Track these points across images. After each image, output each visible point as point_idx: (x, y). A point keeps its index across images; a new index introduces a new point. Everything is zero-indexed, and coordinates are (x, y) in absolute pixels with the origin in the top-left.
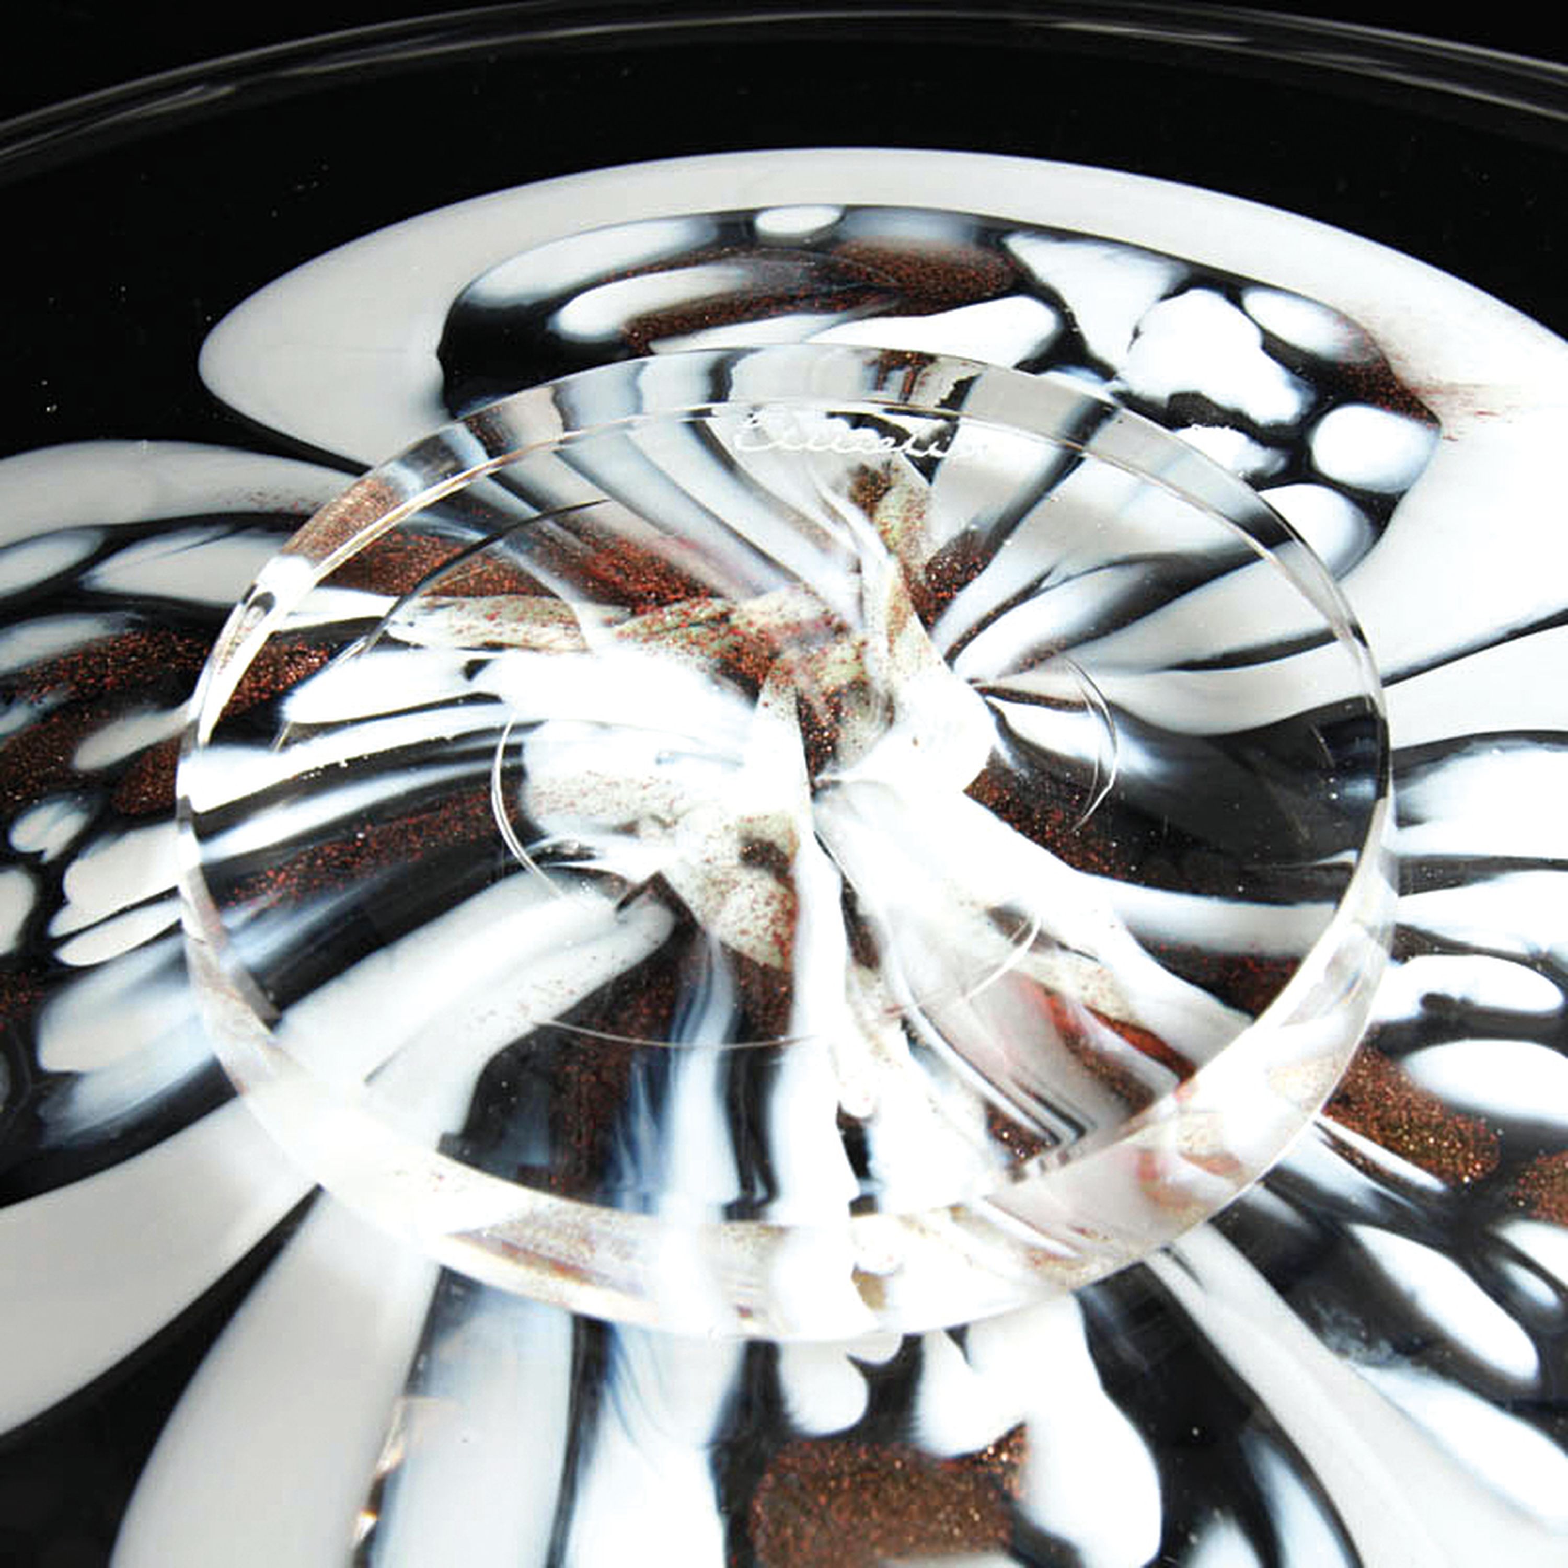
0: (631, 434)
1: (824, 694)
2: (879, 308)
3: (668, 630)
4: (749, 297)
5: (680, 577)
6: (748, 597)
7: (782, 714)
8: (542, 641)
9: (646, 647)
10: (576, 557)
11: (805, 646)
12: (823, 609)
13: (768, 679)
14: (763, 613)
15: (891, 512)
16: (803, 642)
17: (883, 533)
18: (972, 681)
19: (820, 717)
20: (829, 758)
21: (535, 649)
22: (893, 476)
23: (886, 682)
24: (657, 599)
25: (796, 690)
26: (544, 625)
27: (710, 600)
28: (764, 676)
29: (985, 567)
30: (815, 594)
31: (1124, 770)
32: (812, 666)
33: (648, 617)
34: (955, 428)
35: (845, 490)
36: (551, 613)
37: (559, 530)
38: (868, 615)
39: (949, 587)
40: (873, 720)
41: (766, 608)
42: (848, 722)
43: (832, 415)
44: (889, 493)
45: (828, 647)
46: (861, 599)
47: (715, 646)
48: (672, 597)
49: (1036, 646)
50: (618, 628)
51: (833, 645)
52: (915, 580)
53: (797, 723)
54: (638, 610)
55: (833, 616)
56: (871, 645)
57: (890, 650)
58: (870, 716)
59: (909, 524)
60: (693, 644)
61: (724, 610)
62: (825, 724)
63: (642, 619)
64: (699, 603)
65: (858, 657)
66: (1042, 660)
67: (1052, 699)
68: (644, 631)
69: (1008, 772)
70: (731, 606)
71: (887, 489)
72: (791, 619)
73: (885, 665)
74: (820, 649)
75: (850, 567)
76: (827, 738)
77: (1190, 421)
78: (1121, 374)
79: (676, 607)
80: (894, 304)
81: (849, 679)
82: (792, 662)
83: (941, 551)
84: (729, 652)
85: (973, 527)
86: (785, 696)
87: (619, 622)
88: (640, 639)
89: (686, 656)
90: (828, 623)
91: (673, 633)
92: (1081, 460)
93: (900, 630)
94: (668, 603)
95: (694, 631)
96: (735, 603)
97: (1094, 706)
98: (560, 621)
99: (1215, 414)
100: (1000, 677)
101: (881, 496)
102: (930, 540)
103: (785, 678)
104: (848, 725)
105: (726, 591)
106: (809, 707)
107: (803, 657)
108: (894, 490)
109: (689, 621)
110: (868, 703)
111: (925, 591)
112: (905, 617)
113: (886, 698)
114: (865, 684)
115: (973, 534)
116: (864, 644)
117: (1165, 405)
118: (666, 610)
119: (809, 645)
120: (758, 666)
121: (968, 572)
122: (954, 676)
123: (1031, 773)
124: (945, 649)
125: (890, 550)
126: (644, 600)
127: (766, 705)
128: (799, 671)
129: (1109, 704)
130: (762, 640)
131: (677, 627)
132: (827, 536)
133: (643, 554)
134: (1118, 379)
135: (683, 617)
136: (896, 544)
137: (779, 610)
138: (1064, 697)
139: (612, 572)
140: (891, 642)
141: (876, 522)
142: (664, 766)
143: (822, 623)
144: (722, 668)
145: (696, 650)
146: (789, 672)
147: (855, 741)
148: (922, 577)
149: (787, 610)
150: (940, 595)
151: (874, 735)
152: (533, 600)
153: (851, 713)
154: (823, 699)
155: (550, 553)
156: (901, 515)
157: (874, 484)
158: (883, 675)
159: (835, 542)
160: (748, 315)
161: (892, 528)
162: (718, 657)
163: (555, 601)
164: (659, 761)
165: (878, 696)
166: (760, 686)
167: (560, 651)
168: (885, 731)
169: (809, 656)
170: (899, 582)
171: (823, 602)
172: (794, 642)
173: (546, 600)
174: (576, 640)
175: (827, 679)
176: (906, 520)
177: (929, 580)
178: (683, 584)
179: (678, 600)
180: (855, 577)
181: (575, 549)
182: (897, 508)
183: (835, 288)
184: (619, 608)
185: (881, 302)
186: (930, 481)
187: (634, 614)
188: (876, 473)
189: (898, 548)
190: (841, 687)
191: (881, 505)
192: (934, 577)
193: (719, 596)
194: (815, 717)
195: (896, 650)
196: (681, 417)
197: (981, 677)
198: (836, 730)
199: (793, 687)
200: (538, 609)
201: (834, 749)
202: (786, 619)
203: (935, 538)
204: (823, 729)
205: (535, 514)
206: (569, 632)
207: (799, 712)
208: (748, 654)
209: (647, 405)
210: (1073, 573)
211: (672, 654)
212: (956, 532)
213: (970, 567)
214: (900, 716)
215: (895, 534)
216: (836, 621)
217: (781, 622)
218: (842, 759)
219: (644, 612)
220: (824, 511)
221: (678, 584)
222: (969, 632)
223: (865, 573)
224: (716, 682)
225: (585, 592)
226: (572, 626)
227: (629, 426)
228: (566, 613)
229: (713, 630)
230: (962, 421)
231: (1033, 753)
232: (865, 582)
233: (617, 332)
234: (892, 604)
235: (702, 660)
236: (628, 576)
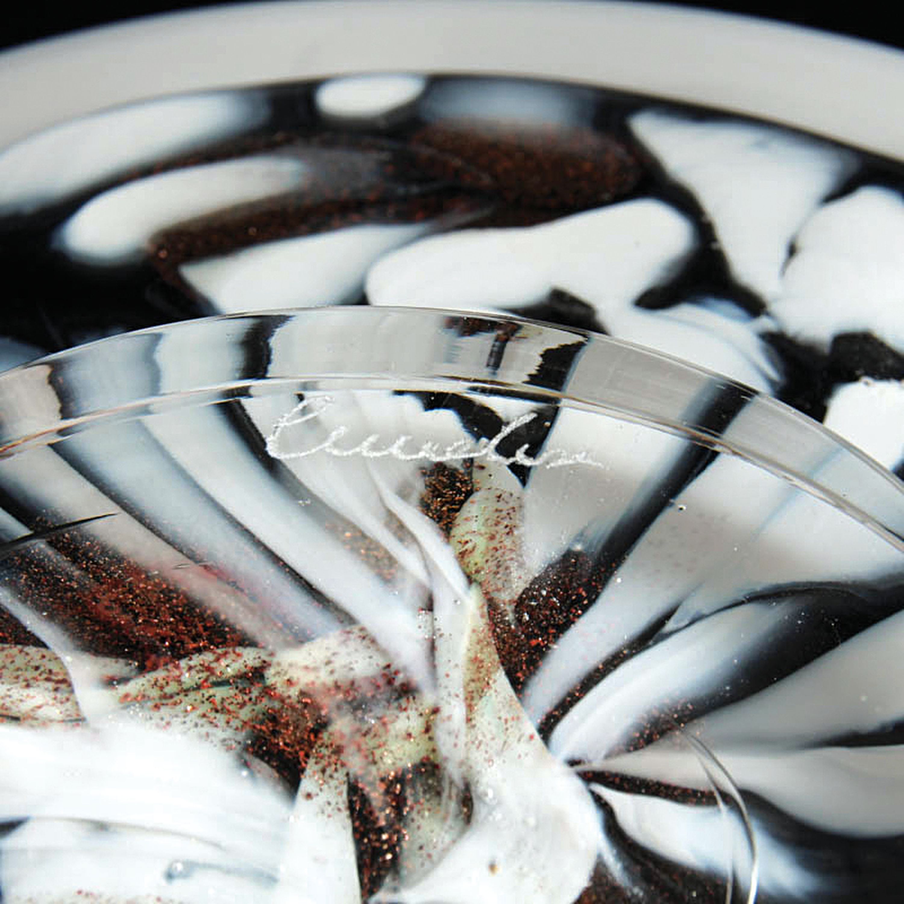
0: (147, 419)
1: (382, 780)
2: (468, 217)
3: (186, 692)
4: (308, 201)
5: (202, 617)
6: (288, 645)
7: (329, 810)
8: (25, 707)
9: (157, 714)
10: (72, 589)
11: (359, 713)
12: (383, 663)
13: (312, 761)
14: (306, 668)
15: (474, 526)
16: (356, 709)
17: (462, 556)
18: (573, 763)
19: (377, 814)
20: (387, 870)
21: (16, 719)
22: (477, 475)
23: (462, 764)
24: (172, 647)
25: (348, 774)
26: (28, 686)
27: (239, 650)
28: (307, 756)
29: (592, 602)
30: (373, 641)
31: (766, 885)
32: (370, 742)
33: (160, 674)
34: (556, 411)
35: (415, 497)
36: (37, 668)
37: (50, 552)
38: (441, 671)
39: (544, 631)
40: (445, 819)
41: (309, 662)
42: (413, 820)
43: (400, 393)
44: (471, 499)
45: (390, 713)
46: (432, 648)
47: (245, 714)
48: (192, 645)
49: (656, 713)
50: (122, 689)
51: (396, 712)
52: (503, 622)
53: (348, 822)
54: (148, 664)
55: (396, 673)
56: (445, 711)
57: (469, 720)
58: (442, 813)
59: (495, 543)
60: (217, 711)
61: (257, 663)
62: (382, 823)
63: (151, 676)
64: (226, 654)
65: (427, 730)
66: (663, 733)
67: (675, 788)
68: (155, 693)
69: (615, 890)
70: (264, 657)
71: (469, 494)
72: (341, 676)
73: (462, 740)
74: (379, 719)
75: (420, 605)
76: (386, 841)
77: (858, 373)
78: (773, 307)
79: (196, 660)
80: (486, 212)
81: (417, 759)
82: (342, 736)
83: (535, 580)
84: (262, 723)
85: (578, 547)
86: (333, 783)
87: (124, 680)
88: (150, 704)
89: (208, 728)
90: (390, 682)
91: (192, 695)
92: (715, 454)
93: (481, 693)
94: (187, 654)
95: (220, 693)
96: (272, 654)
97: (727, 798)
98: (48, 680)
99: (890, 362)
100: (608, 756)
101: (462, 503)
102: (521, 565)
103: (334, 758)
104: (414, 825)
105: (259, 638)
106: (365, 800)
107: (358, 730)
108: (476, 497)
109: (213, 679)
110: (439, 794)
111: (515, 636)
112: (489, 673)
113: (462, 787)
114: (436, 767)
115: (577, 555)
116: (436, 711)
117: (826, 350)
118: (183, 663)
119: (364, 711)
120: (301, 741)
121: (568, 611)
122: (549, 756)
123: (646, 892)
124: (539, 718)
125: (470, 580)
126: (155, 650)
127: (309, 796)
128: (351, 749)
129: (746, 794)
130: (306, 705)
131: (198, 687)
132: (392, 561)
133: (156, 585)
134: (768, 314)
135: (204, 675)
136: (477, 572)
137: (328, 663)
138: (691, 785)
139: (117, 610)
140: (470, 707)
141: (454, 541)
142: (178, 883)
143: (381, 682)
144: (253, 745)
145: (221, 718)
146: (338, 750)
147: (421, 848)
148: (510, 617)
149: (339, 662)
150: (534, 642)
151: (447, 839)
152: (15, 650)
153: (417, 807)
154: (382, 788)
155: (38, 582)
156: (483, 530)
157: (452, 486)
158: (459, 754)
159: (403, 569)
160: (304, 227)
161: (474, 548)
162: (248, 729)
163: (43, 651)
164: (170, 876)
165: (451, 783)
166: (303, 770)
167: (46, 723)
168: (462, 833)
169: (365, 728)
170: (482, 623)
171: (383, 652)
172: (346, 707)
173: (32, 650)
174: (68, 705)
175: (389, 761)
176: (492, 538)
177: (519, 620)
178: (206, 629)
179: (199, 650)
180: (424, 617)
181: (71, 579)
182: (481, 520)
183: (415, 189)
184: (122, 661)
185: (471, 209)
186: (524, 483)
187: (142, 669)
188: (456, 470)
189: (481, 577)
190: (405, 771)
191: (461, 516)
192: (526, 617)
193: (253, 644)
194: (371, 813)
195: (478, 720)
196: (210, 398)
197: (583, 758)
198: (398, 832)
199: (344, 771)
200: (20, 661)
201: (395, 857)
202: (336, 676)
203: (528, 563)
204: (381, 830)
205: (24, 531)
206: (59, 695)
207: (351, 807)
208: (287, 725)
209: (167, 385)
210: (705, 611)
211: (189, 724)
212: (555, 554)
213: (573, 603)
214: (480, 810)
215: (477, 558)
216: (400, 679)
217: (329, 680)
218: (404, 872)
219: (155, 668)
220: (387, 525)
221: (200, 629)
222: (571, 694)
223: (438, 612)
224: (246, 765)
225: (81, 638)
226: (63, 686)
227: (146, 410)
228: (55, 669)
229: (243, 691)
230: (564, 403)
231: (651, 865)
232: (437, 624)
233: (139, 251)
234: (472, 655)
235: (229, 733)
236: (136, 616)
